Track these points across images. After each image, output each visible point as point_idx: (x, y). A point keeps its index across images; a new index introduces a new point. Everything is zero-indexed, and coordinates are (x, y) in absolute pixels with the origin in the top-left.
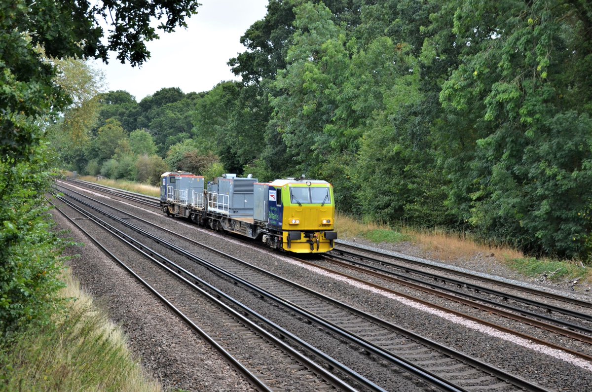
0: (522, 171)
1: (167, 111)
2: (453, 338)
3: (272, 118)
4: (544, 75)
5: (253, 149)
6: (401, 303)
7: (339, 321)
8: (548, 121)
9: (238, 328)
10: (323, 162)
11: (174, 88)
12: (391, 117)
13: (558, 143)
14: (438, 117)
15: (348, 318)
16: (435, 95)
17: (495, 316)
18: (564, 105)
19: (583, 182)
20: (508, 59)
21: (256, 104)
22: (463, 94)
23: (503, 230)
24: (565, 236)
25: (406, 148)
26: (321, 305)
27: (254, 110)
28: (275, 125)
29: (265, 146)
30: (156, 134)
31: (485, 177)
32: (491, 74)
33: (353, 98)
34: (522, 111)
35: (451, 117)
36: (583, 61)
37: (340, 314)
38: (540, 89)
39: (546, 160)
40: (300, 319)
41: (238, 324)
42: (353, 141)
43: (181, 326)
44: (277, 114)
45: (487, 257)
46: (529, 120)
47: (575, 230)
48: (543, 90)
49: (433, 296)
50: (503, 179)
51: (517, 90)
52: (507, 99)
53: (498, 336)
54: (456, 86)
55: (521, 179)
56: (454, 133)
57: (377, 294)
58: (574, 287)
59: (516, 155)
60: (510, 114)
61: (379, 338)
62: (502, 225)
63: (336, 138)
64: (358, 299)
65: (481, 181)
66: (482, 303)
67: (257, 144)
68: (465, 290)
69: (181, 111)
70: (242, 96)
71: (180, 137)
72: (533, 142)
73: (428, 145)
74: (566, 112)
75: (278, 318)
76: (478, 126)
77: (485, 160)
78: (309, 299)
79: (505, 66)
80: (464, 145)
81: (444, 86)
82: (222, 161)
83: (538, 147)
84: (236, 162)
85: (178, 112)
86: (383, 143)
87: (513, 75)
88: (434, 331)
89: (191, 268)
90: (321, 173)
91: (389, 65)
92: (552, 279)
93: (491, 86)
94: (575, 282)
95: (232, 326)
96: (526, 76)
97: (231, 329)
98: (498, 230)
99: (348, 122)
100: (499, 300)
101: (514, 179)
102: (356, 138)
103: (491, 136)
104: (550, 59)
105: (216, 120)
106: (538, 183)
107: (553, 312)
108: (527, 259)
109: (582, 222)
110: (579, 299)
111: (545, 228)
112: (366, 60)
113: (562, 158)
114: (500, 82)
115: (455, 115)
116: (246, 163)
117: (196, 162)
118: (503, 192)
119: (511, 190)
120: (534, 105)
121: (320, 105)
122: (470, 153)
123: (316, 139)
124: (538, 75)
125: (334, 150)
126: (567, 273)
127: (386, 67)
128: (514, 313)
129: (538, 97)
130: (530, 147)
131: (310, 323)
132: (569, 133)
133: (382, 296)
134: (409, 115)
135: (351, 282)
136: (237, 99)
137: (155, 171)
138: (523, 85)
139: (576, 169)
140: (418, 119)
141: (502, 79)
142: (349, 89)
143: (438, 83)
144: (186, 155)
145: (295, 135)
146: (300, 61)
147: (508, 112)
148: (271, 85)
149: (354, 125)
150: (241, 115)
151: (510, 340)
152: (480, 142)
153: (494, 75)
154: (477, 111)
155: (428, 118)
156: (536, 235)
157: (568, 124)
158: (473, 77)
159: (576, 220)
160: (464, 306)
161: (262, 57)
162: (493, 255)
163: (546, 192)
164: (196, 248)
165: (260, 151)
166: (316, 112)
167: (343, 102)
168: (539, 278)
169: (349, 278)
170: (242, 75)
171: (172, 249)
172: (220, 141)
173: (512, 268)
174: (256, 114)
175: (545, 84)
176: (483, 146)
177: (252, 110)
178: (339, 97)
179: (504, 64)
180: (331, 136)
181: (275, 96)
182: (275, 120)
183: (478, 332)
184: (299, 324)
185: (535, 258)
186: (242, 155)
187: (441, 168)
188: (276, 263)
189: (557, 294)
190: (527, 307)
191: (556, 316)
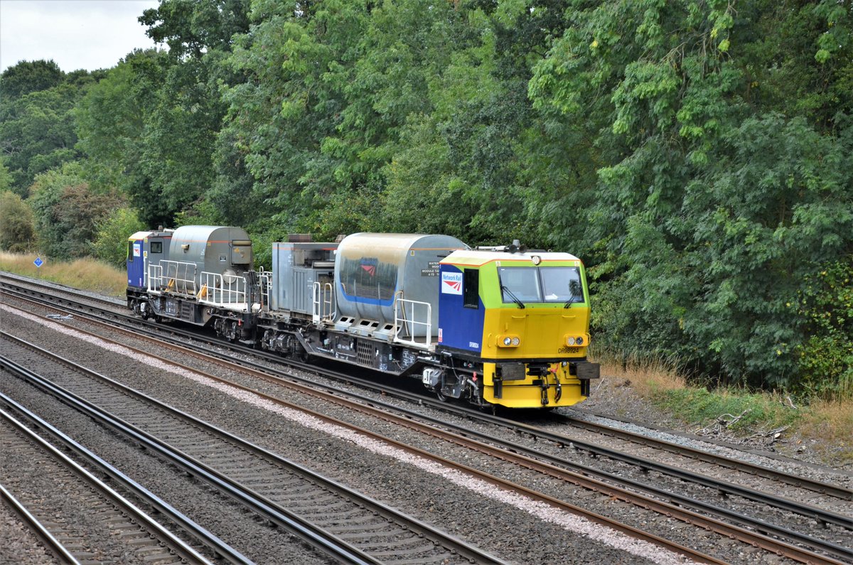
0: (683, 228)
1: (31, 106)
2: (538, 553)
3: (226, 125)
4: (724, 45)
5: (193, 182)
6: (449, 483)
7: (331, 521)
8: (730, 133)
9: (138, 540)
10: (321, 206)
11: (42, 63)
12: (442, 126)
13: (749, 174)
14: (528, 126)
15: (349, 513)
16: (522, 85)
17: (623, 504)
18: (761, 100)
19: (796, 247)
20: (654, 17)
21: (197, 97)
22: (572, 84)
23: (648, 335)
24: (763, 347)
25: (473, 183)
26: (301, 489)
27: (194, 110)
28: (231, 138)
29: (214, 177)
30: (10, 149)
31: (615, 237)
32: (626, 44)
33: (375, 88)
34: (682, 115)
35: (551, 125)
36: (797, 18)
37: (335, 506)
38: (714, 73)
39: (726, 207)
40: (257, 518)
41: (138, 532)
42: (376, 168)
43: (25, 539)
44: (235, 116)
45: (619, 386)
46: (696, 131)
47: (781, 337)
48: (721, 74)
49: (511, 465)
50: (646, 243)
51: (671, 76)
52: (652, 92)
53: (622, 547)
54: (558, 69)
55: (679, 242)
56: (558, 155)
57: (406, 464)
58: (775, 446)
59: (672, 197)
60: (661, 121)
61: (401, 553)
62: (647, 326)
63: (344, 162)
64: (369, 475)
65: (609, 245)
66: (599, 480)
67: (199, 173)
68: (571, 455)
69: (57, 106)
70: (169, 82)
71: (57, 157)
72: (702, 172)
73: (510, 179)
74: (764, 116)
75: (214, 518)
76: (602, 143)
77: (615, 205)
78: (279, 477)
79: (650, 31)
80: (579, 176)
81: (536, 69)
82: (133, 204)
83: (712, 181)
84: (161, 207)
85: (52, 108)
86: (429, 176)
87: (666, 47)
88: (504, 537)
89: (61, 419)
90: (318, 228)
91: (440, 26)
92: (735, 430)
93: (625, 68)
94: (777, 435)
95: (127, 537)
96: (689, 48)
97: (124, 541)
98: (639, 335)
99: (367, 134)
100: (631, 474)
101: (667, 243)
102: (380, 164)
103: (626, 161)
104: (734, 15)
105: (121, 128)
106: (713, 252)
107: (731, 496)
108: (691, 389)
109: (794, 321)
110: (781, 469)
111: (727, 333)
112: (398, 16)
113: (757, 203)
114: (639, 63)
115: (560, 121)
116: (179, 209)
117: (86, 206)
118: (648, 267)
119: (662, 261)
120: (705, 104)
121: (313, 100)
122: (588, 193)
123: (308, 165)
124: (712, 47)
125: (342, 185)
126: (763, 418)
127: (435, 31)
128: (657, 500)
129: (711, 88)
130: (696, 182)
131: (274, 526)
132: (769, 155)
133: (414, 469)
134: (476, 122)
135: (362, 441)
136: (160, 87)
137: (8, 222)
138: (682, 66)
139: (781, 224)
140: (489, 131)
141: (645, 56)
142: (366, 72)
143: (529, 61)
144: (66, 193)
145: (268, 158)
146: (276, 18)
147: (656, 116)
148: (223, 62)
149: (376, 141)
150: (168, 119)
151: (644, 554)
152: (604, 172)
153: (630, 47)
154: (600, 114)
155: (508, 127)
156: (711, 347)
157: (766, 138)
158: (591, 52)
159: (782, 317)
160: (567, 487)
161: (205, 9)
162: (627, 383)
163: (728, 268)
164: (75, 376)
165: (206, 186)
166: (307, 114)
167: (357, 96)
168: (710, 427)
169: (359, 431)
170: (168, 43)
171: (27, 380)
172: (132, 167)
173: (663, 407)
174: (197, 116)
175: (724, 63)
176: (610, 179)
177: (189, 109)
178: (348, 88)
179: (648, 27)
180: (335, 158)
181: (232, 83)
182: (230, 130)
183: (585, 539)
184: (252, 528)
185: (704, 389)
186: (171, 193)
187: (536, 221)
188: (225, 405)
189: (740, 460)
190: (683, 487)
191: (735, 505)
